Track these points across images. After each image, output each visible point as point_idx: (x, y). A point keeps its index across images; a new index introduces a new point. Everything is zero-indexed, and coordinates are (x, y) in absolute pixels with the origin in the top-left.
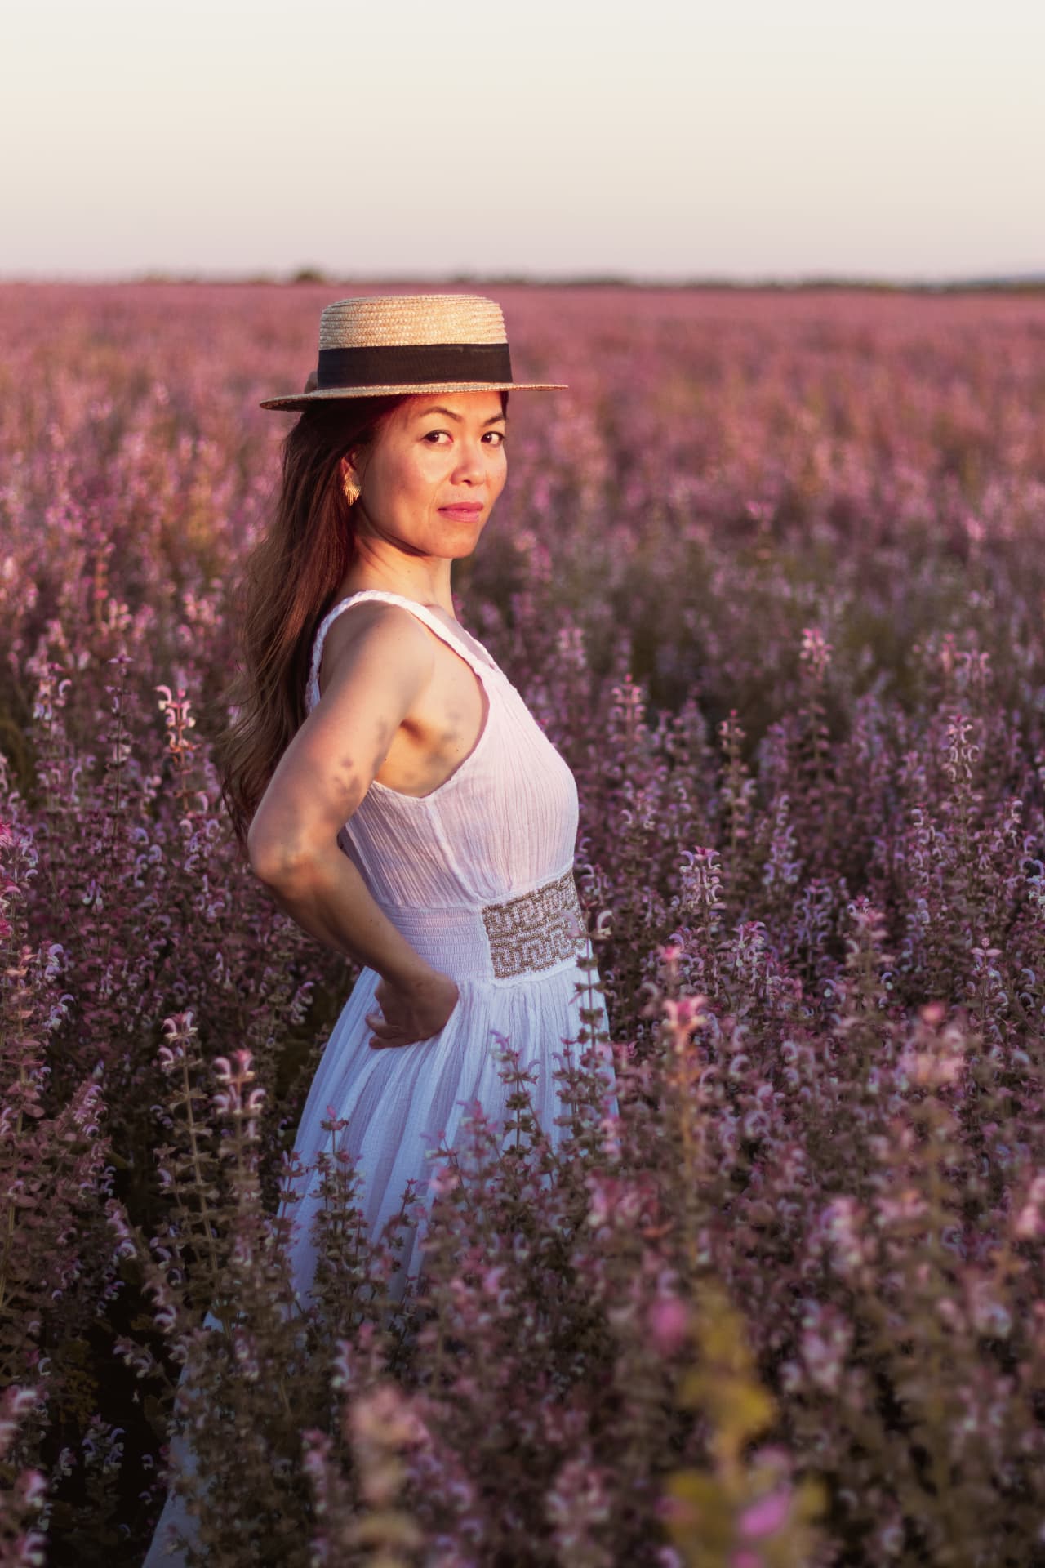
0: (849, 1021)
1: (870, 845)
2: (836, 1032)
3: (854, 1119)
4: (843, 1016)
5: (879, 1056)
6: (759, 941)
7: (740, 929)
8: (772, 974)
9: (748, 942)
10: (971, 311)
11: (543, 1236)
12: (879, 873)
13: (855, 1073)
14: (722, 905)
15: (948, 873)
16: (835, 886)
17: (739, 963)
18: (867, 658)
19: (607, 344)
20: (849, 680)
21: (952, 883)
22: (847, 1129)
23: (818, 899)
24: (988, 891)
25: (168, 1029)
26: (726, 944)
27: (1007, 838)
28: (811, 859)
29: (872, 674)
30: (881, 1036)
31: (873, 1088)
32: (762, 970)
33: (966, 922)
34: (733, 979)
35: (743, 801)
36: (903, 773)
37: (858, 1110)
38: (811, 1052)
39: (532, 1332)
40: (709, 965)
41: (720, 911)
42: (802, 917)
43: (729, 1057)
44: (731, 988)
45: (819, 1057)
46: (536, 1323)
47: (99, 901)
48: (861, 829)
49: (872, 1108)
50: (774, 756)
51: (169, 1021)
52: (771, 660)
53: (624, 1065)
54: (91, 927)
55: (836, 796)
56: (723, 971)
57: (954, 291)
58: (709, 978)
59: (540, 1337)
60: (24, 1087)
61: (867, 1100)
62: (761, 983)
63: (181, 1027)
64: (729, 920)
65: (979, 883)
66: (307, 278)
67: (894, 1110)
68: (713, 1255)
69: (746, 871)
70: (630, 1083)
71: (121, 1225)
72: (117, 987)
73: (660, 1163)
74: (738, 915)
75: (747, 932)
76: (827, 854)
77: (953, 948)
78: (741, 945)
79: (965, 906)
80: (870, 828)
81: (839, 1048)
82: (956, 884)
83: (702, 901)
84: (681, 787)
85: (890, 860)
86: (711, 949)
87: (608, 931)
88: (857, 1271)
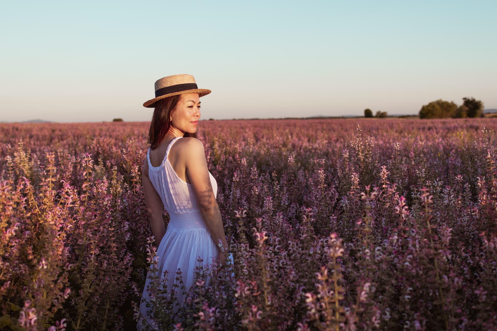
0: (304, 236)
1: (303, 197)
2: (301, 238)
3: (307, 260)
4: (303, 234)
5: (313, 245)
6: (281, 216)
7: (277, 214)
8: (285, 223)
9: (279, 217)
10: (310, 121)
11: (231, 291)
12: (305, 203)
13: (306, 249)
14: (273, 209)
15: (320, 201)
16: (296, 205)
17: (277, 222)
18: (299, 164)
19: (255, 126)
20: (296, 169)
21: (321, 203)
22: (305, 262)
23: (293, 208)
24: (329, 205)
25: (148, 240)
26: (274, 217)
27: (332, 194)
28: (291, 200)
29: (300, 167)
30: (313, 239)
31: (311, 253)
32: (282, 223)
33: (324, 211)
34: (276, 225)
35: (277, 189)
36: (309, 183)
37: (307, 258)
38: (295, 243)
39: (227, 317)
40: (271, 222)
41: (273, 210)
42: (290, 211)
43: (275, 246)
44: (276, 227)
45: (297, 245)
46: (228, 315)
47: (140, 212)
48: (301, 194)
49: (311, 257)
50: (283, 181)
51: (148, 239)
52: (282, 165)
53: (248, 249)
54: (139, 218)
55: (296, 188)
56: (274, 223)
57: (307, 119)
58: (271, 225)
59: (229, 318)
60: (113, 256)
61: (310, 255)
62: (282, 226)
63: (151, 240)
64: (275, 212)
65: (327, 203)
66: (211, 120)
67: (317, 258)
68: (272, 303)
69: (278, 203)
70: (250, 254)
71: (135, 288)
72: (144, 230)
73: (258, 274)
74: (277, 211)
75: (279, 215)
76: (294, 199)
77: (322, 217)
78: (278, 218)
79: (324, 208)
80: (303, 194)
81: (302, 242)
82: (322, 203)
83: (269, 208)
84: (265, 187)
85: (307, 200)
86: (271, 218)
87: (246, 215)
88: (314, 314)
